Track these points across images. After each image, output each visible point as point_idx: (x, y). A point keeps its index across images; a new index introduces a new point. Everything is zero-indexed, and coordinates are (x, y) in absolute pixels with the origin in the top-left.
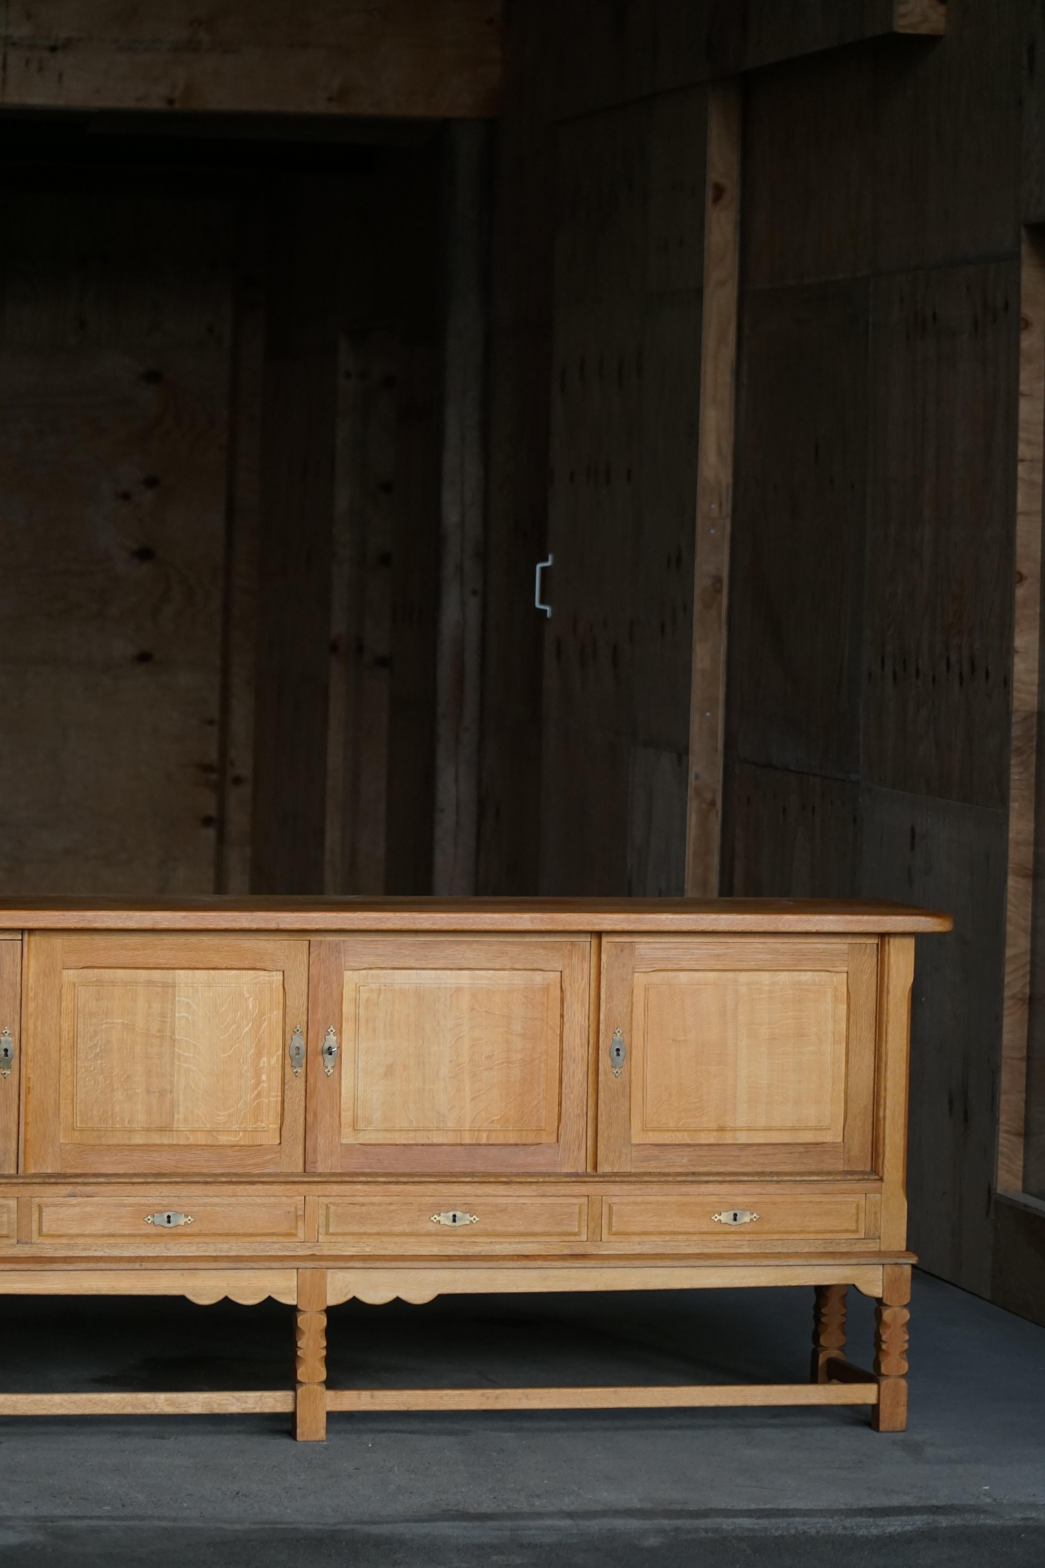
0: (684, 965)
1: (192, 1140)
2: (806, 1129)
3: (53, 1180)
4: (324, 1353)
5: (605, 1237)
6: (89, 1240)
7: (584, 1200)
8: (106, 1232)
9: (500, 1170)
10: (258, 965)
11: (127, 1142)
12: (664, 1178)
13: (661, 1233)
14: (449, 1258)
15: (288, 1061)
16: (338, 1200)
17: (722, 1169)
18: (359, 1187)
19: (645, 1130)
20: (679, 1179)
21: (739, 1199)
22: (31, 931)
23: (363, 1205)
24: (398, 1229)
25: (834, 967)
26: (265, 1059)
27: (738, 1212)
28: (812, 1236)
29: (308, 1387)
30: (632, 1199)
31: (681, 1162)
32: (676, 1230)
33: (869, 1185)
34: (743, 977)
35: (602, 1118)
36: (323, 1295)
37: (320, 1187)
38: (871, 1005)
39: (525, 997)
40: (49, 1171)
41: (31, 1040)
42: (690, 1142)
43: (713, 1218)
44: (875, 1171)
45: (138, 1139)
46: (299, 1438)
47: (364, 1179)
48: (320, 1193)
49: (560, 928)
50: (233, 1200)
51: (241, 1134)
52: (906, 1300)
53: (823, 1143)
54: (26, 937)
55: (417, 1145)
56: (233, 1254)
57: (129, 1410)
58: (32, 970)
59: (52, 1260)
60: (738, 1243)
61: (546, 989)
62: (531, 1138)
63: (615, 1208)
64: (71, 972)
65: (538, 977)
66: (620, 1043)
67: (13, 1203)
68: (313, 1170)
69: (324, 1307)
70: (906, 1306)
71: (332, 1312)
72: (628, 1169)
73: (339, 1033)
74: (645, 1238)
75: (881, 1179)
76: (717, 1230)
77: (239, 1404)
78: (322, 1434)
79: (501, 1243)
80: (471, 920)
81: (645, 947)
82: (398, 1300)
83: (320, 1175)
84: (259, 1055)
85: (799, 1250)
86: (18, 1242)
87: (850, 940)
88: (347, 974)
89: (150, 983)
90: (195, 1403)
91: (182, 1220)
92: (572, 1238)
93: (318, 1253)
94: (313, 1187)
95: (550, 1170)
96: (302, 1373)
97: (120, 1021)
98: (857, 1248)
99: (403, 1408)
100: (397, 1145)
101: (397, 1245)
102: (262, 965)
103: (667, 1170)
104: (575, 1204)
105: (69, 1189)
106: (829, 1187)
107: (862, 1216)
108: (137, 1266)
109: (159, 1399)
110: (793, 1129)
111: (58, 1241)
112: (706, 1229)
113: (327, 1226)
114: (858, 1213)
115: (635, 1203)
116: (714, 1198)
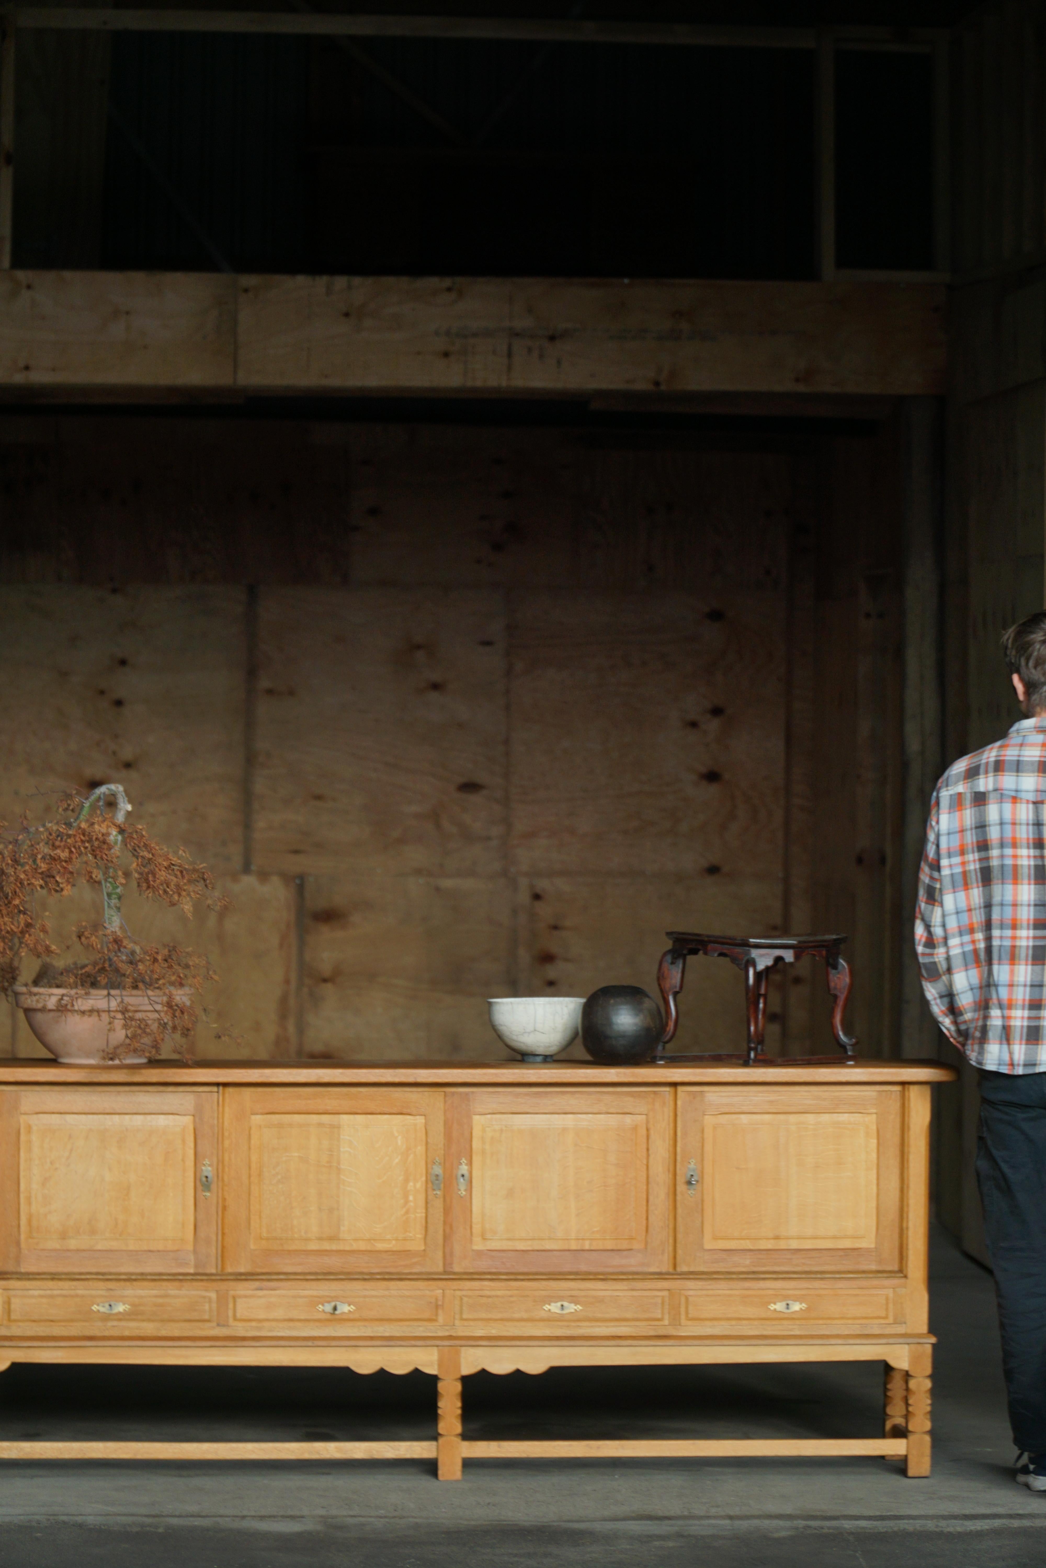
0: (745, 1109)
1: (355, 1246)
2: (845, 1237)
3: (243, 1277)
4: (459, 1412)
5: (683, 1321)
6: (274, 1324)
7: (666, 1293)
8: (287, 1317)
9: (600, 1270)
10: (405, 1111)
11: (304, 1248)
12: (729, 1276)
13: (729, 1319)
14: (558, 1338)
15: (430, 1185)
16: (470, 1293)
17: (777, 1269)
18: (486, 1283)
19: (715, 1238)
20: (742, 1276)
21: (791, 1292)
22: (226, 1085)
23: (489, 1297)
24: (517, 1316)
25: (865, 1110)
26: (411, 1184)
27: (790, 1302)
28: (850, 1322)
29: (446, 1437)
30: (704, 1292)
31: (745, 1263)
32: (741, 1316)
33: (897, 1281)
34: (793, 1118)
35: (681, 1229)
36: (458, 1367)
37: (455, 1283)
38: (896, 1139)
39: (618, 1135)
40: (242, 1270)
41: (227, 1169)
42: (752, 1248)
43: (770, 1307)
44: (901, 1272)
45: (313, 1246)
46: (440, 1477)
47: (489, 1277)
48: (456, 1288)
49: (640, 1080)
50: (387, 1293)
51: (394, 1242)
52: (929, 1371)
53: (860, 1248)
54: (221, 1089)
55: (533, 1251)
56: (387, 1334)
57: (307, 1456)
58: (227, 1115)
59: (244, 1339)
60: (790, 1327)
61: (635, 1128)
62: (624, 1245)
63: (691, 1299)
64: (258, 1117)
65: (628, 1119)
66: (694, 1170)
67: (213, 1295)
68: (451, 1270)
69: (459, 1376)
70: (930, 1377)
71: (466, 1380)
72: (702, 1268)
73: (470, 1163)
74: (716, 1323)
75: (906, 1277)
76: (774, 1316)
77: (393, 1451)
78: (459, 1473)
79: (599, 1326)
80: (569, 1075)
81: (713, 1095)
82: (518, 1372)
83: (454, 1273)
84: (406, 1181)
85: (839, 1332)
86: (218, 1325)
87: (878, 1088)
88: (476, 1118)
89: (320, 1125)
91: (346, 1309)
92: (657, 1323)
93: (454, 1334)
94: (449, 1283)
95: (640, 1269)
96: (442, 1427)
97: (296, 1154)
98: (888, 1331)
99: (524, 1455)
100: (517, 1251)
101: (517, 1328)
102: (408, 1111)
103: (733, 1270)
104: (658, 1296)
105: (257, 1284)
106: (864, 1283)
107: (891, 1306)
108: (310, 1343)
109: (330, 1446)
110: (835, 1237)
111: (248, 1324)
112: (764, 1316)
113: (461, 1313)
114: (887, 1304)
115: (707, 1296)
116: (771, 1292)
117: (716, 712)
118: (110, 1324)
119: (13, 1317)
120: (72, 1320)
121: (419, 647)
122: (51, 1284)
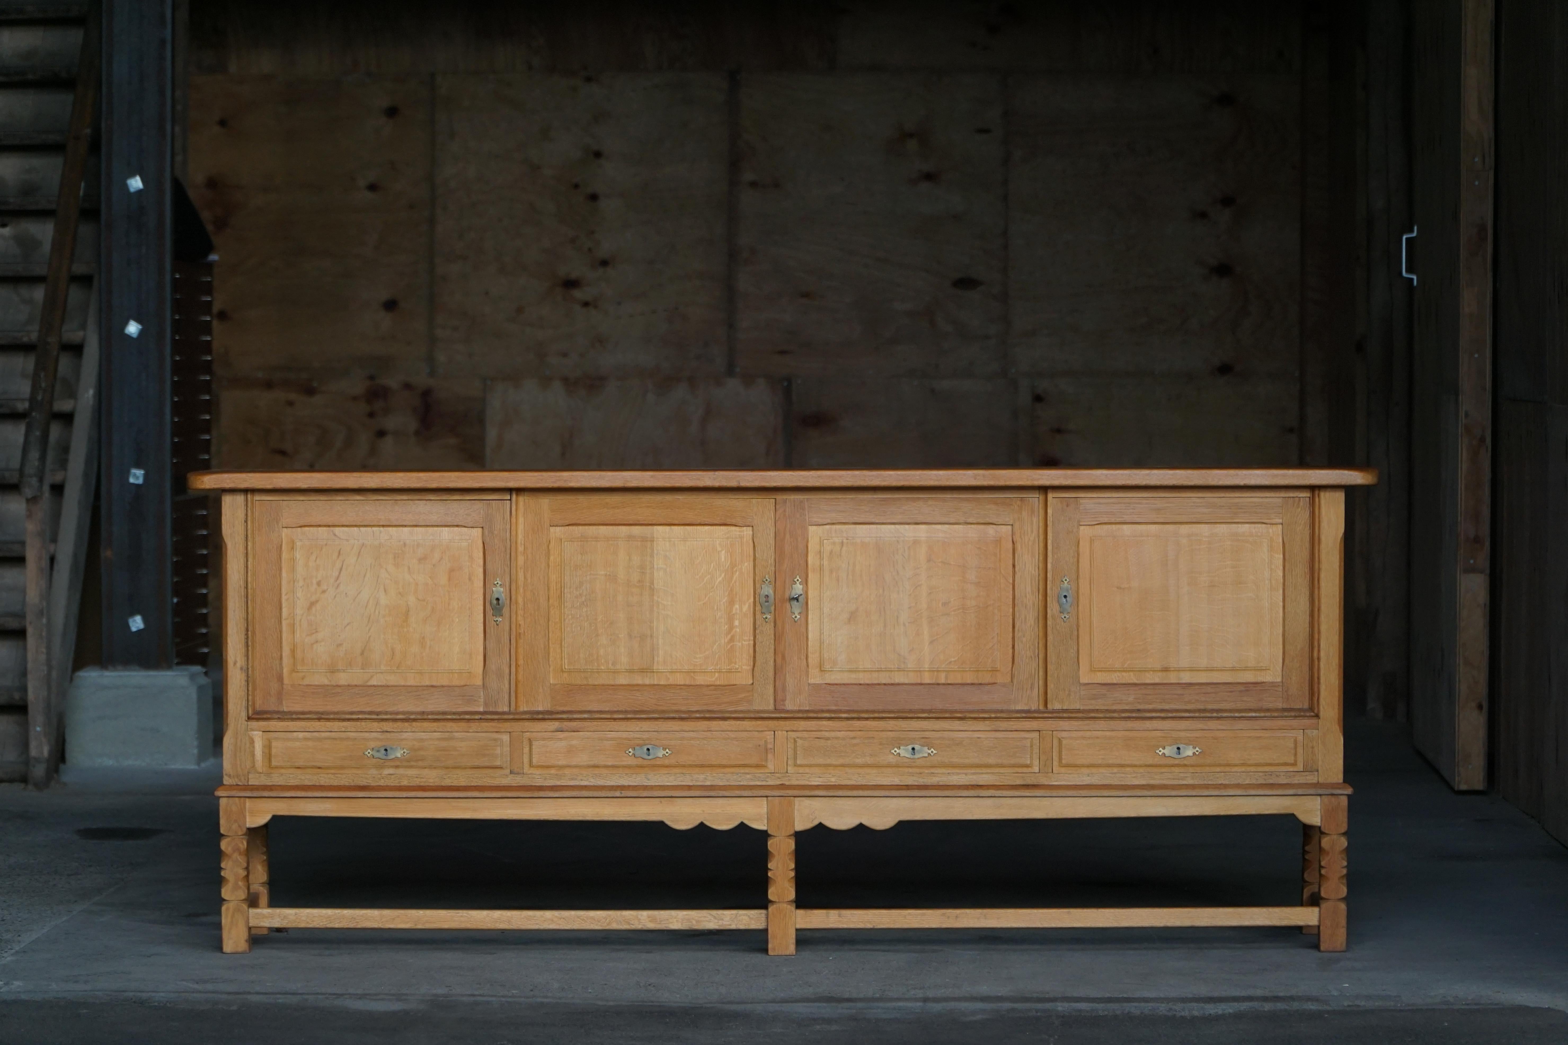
0: (1127, 518)
1: (671, 681)
2: (1246, 669)
3: (540, 716)
4: (792, 874)
5: (1056, 768)
6: (575, 771)
7: (1036, 735)
8: (592, 763)
9: (957, 707)
10: (728, 521)
11: (612, 683)
12: (1109, 715)
13: (1109, 766)
14: (908, 787)
15: (758, 608)
16: (805, 734)
17: (1167, 707)
18: (825, 723)
19: (1093, 670)
20: (1123, 715)
21: (1182, 734)
22: (519, 491)
23: (827, 739)
24: (859, 761)
25: (1268, 519)
26: (737, 606)
27: (1181, 746)
28: (1253, 769)
29: (778, 905)
30: (1080, 734)
31: (1128, 700)
32: (1123, 762)
33: (1307, 722)
34: (1184, 529)
35: (1051, 660)
36: (791, 820)
37: (788, 723)
38: (1306, 554)
39: (979, 548)
40: (540, 709)
41: (521, 590)
42: (1137, 682)
43: (1158, 751)
44: (1312, 711)
45: (622, 680)
46: (770, 953)
47: (827, 715)
48: (788, 729)
49: (1001, 483)
50: (709, 734)
51: (717, 675)
52: (1344, 828)
53: (1263, 682)
54: (514, 496)
55: (879, 684)
56: (708, 783)
57: (615, 927)
58: (521, 527)
59: (541, 788)
60: (1182, 775)
61: (998, 541)
62: (987, 679)
63: (1064, 742)
64: (558, 529)
65: (991, 530)
66: (1067, 590)
67: (506, 738)
68: (783, 707)
69: (792, 832)
70: (1344, 834)
71: (800, 837)
72: (1077, 706)
73: (805, 582)
74: (1094, 770)
75: (1317, 716)
76: (1161, 763)
77: (716, 921)
78: (792, 948)
79: (958, 774)
80: (918, 477)
81: (1088, 501)
82: (861, 825)
83: (788, 712)
84: (731, 602)
85: (1240, 781)
86: (511, 772)
87: (1283, 494)
88: (812, 529)
89: (630, 538)
90: (675, 920)
91: (661, 753)
92: (1025, 770)
93: (787, 783)
94: (782, 723)
95: (1005, 707)
96: (772, 893)
97: (603, 573)
98: (1296, 780)
100: (860, 684)
101: (861, 775)
102: (734, 522)
103: (1114, 707)
104: (1027, 738)
105: (556, 725)
106: (1268, 723)
107: (1300, 750)
108: (618, 794)
109: (642, 915)
110: (1233, 669)
111: (546, 771)
112: (1150, 762)
113: (795, 758)
114: (1296, 748)
115: (1084, 738)
116: (1159, 734)
117: (1227, 201)
118: (387, 771)
119: (274, 763)
120: (342, 768)
121: (911, 135)
122: (317, 725)
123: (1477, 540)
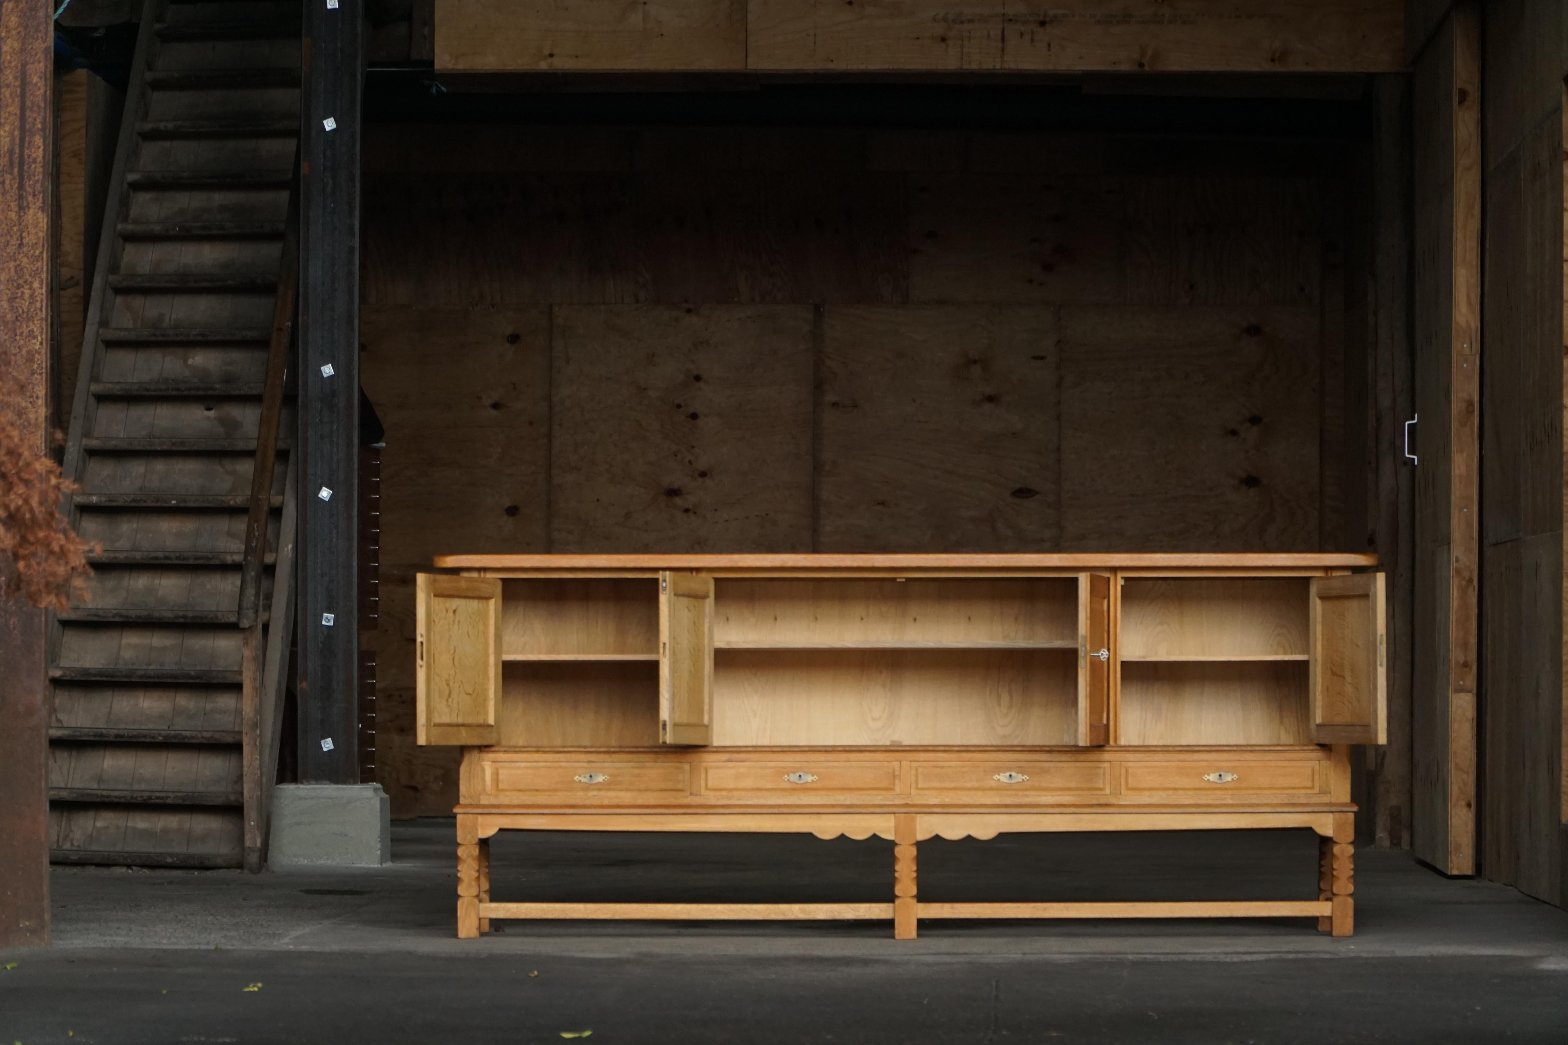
3: (715, 750)
4: (915, 875)
5: (1123, 792)
6: (742, 793)
7: (1107, 764)
8: (754, 787)
12: (1165, 749)
13: (1165, 789)
14: (1006, 806)
16: (925, 764)
18: (940, 755)
20: (1177, 749)
21: (1223, 764)
23: (943, 767)
24: (968, 785)
27: (1222, 774)
28: (1279, 792)
29: (902, 900)
30: (1143, 764)
32: (1177, 786)
33: (1322, 754)
36: (913, 832)
37: (911, 754)
43: (1204, 778)
46: (897, 937)
47: (943, 749)
48: (912, 759)
49: (1081, 564)
50: (848, 764)
52: (1351, 838)
56: (848, 803)
57: (773, 917)
59: (714, 806)
60: (1223, 796)
63: (1130, 770)
67: (686, 766)
69: (914, 841)
70: (1352, 843)
74: (1153, 792)
75: (1330, 749)
76: (1207, 786)
77: (853, 912)
78: (913, 934)
79: (1045, 795)
82: (969, 837)
83: (911, 746)
85: (1269, 801)
86: (691, 794)
90: (821, 911)
91: (810, 778)
92: (1098, 792)
93: (910, 803)
94: (906, 755)
96: (898, 891)
98: (1313, 800)
99: (975, 916)
101: (969, 796)
104: (1100, 767)
105: (727, 756)
106: (1291, 756)
107: (1316, 777)
108: (776, 811)
109: (794, 908)
111: (718, 793)
112: (1198, 785)
113: (917, 782)
114: (1313, 775)
115: (1146, 767)
116: (1204, 764)
117: (1255, 420)
118: (591, 794)
119: (501, 787)
120: (556, 790)
121: (975, 362)
122: (536, 756)
123: (1465, 665)
